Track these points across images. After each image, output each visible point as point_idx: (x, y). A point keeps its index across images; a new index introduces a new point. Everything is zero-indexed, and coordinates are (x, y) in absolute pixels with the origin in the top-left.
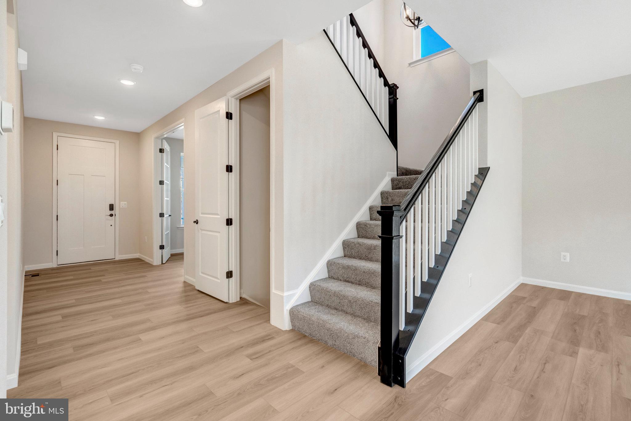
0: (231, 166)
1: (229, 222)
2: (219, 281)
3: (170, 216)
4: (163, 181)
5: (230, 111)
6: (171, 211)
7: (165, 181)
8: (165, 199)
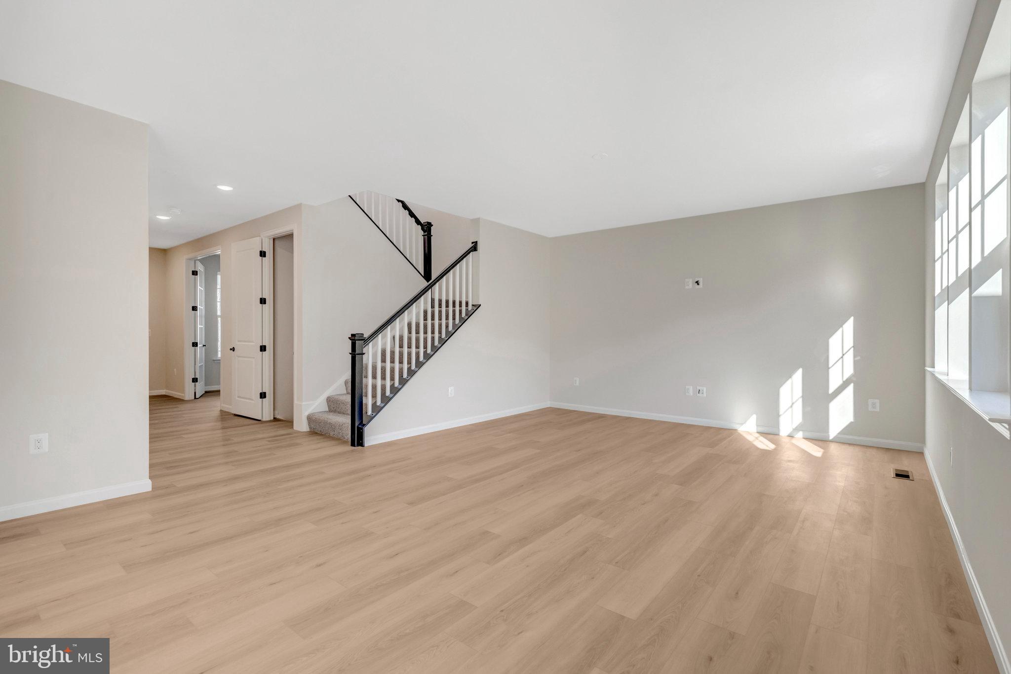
0: (265, 299)
1: (263, 348)
2: (253, 402)
3: (204, 346)
4: (196, 307)
5: (264, 250)
6: (206, 341)
7: (199, 307)
8: (199, 326)
